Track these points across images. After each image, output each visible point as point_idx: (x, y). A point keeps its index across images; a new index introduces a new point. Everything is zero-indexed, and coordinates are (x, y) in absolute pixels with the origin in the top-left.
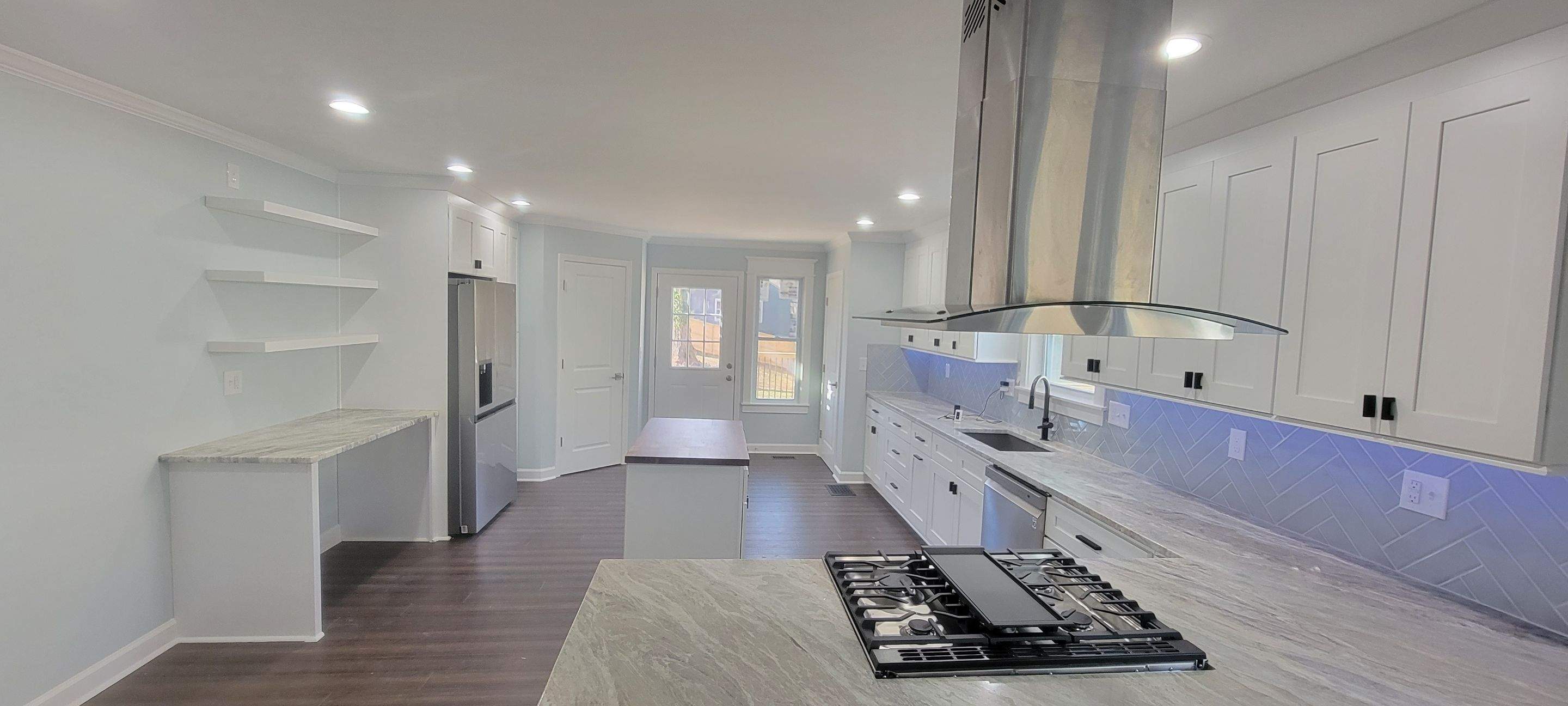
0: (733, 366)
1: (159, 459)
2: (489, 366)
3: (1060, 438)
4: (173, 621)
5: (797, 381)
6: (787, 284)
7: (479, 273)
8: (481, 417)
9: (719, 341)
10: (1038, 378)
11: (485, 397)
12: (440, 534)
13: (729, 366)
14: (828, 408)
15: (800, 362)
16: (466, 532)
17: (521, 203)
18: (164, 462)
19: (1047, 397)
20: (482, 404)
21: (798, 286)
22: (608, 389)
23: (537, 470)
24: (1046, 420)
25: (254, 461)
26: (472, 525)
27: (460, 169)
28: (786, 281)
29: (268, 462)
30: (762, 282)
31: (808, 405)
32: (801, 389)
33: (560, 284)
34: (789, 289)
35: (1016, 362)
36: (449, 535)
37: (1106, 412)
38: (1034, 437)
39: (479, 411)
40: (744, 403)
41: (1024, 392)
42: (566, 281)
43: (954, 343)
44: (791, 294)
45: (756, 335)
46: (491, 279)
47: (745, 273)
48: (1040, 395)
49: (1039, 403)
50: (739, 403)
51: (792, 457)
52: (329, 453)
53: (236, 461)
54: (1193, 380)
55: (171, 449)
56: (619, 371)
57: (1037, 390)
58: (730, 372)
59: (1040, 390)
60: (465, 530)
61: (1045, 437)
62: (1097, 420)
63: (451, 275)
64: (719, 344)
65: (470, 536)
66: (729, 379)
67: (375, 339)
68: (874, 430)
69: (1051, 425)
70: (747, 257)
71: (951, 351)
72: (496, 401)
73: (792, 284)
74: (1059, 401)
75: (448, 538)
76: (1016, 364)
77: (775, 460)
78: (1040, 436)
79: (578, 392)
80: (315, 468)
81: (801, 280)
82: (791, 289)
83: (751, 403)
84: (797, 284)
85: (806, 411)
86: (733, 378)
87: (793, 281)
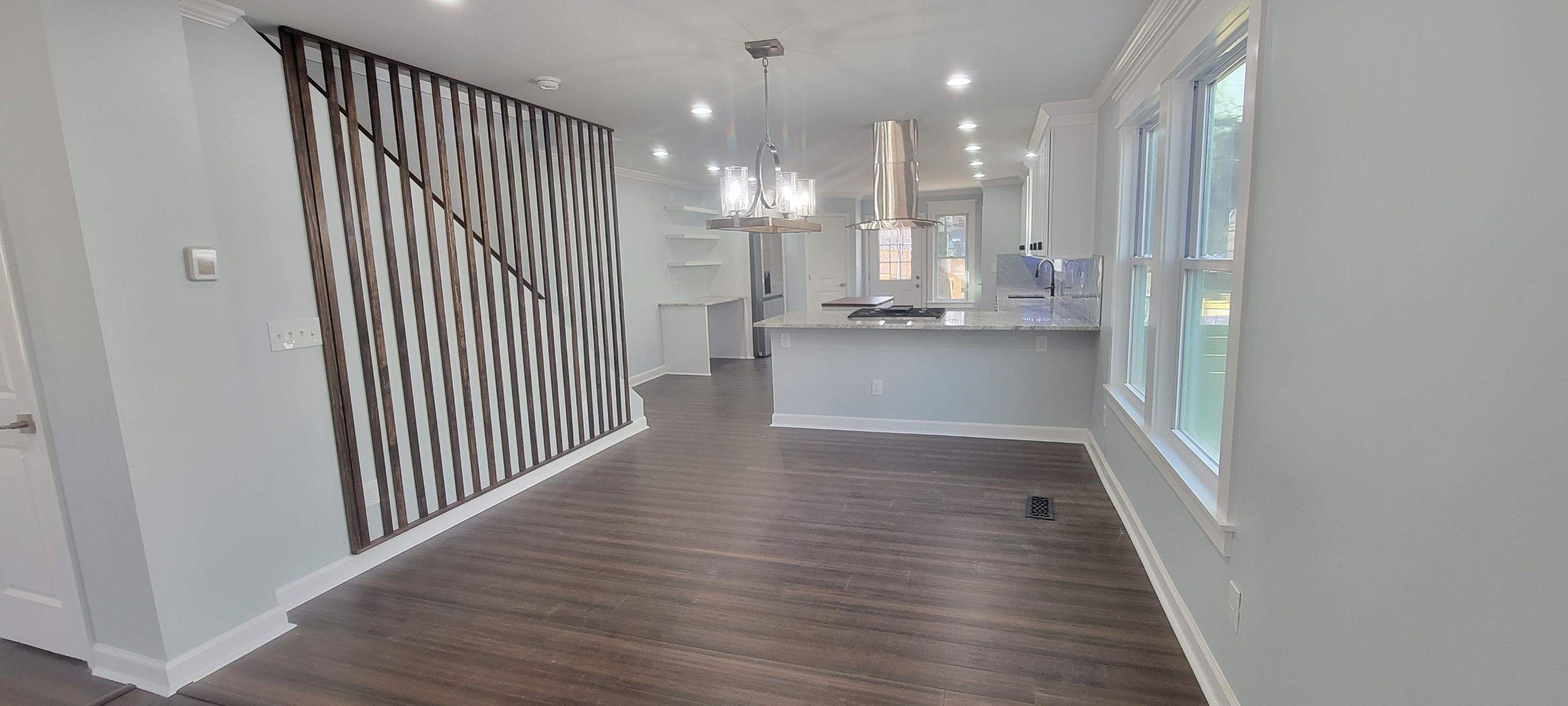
0: (920, 276)
1: (659, 305)
2: (769, 274)
5: (968, 284)
6: (957, 219)
8: (766, 299)
9: (910, 260)
11: (768, 290)
12: (751, 356)
13: (918, 278)
15: (968, 270)
19: (1052, 271)
20: (766, 293)
21: (965, 220)
22: (837, 293)
24: (1052, 284)
25: (686, 305)
26: (764, 353)
28: (956, 217)
29: (692, 306)
30: (939, 219)
31: (973, 302)
34: (958, 222)
36: (754, 356)
39: (765, 296)
40: (928, 302)
44: (960, 225)
47: (926, 213)
52: (710, 303)
53: (682, 305)
56: (844, 282)
58: (918, 282)
60: (761, 355)
64: (910, 263)
65: (763, 357)
67: (719, 263)
70: (927, 203)
72: (772, 294)
73: (960, 218)
74: (1057, 273)
75: (754, 358)
78: (1050, 294)
80: (706, 307)
81: (967, 215)
82: (961, 222)
83: (933, 302)
84: (964, 218)
85: (972, 306)
86: (920, 286)
87: (962, 216)
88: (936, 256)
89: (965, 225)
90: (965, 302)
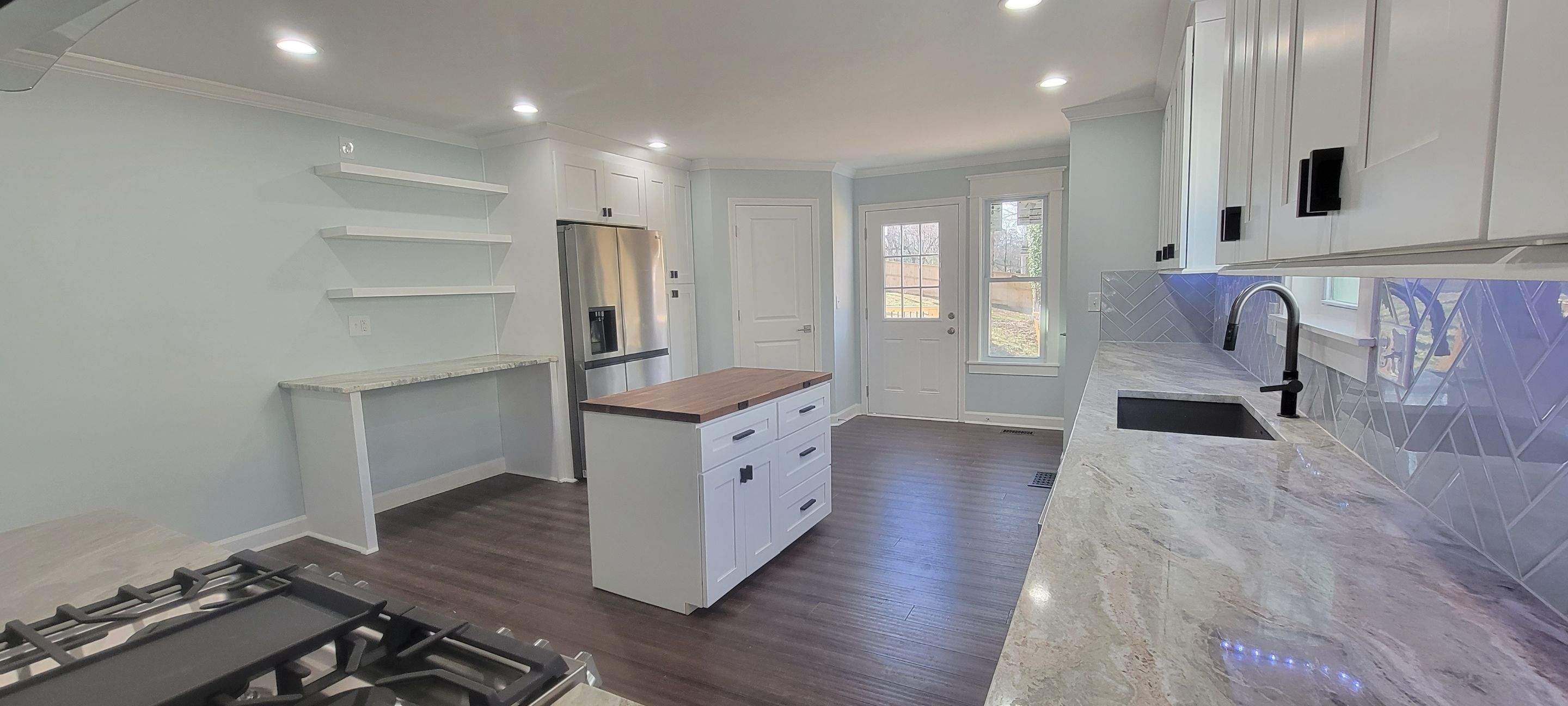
0: (956, 316)
1: (279, 386)
2: (610, 313)
3: (1325, 413)
4: (304, 517)
5: (1044, 332)
6: (1026, 206)
7: (610, 221)
8: (597, 364)
9: (938, 285)
12: (567, 476)
13: (951, 316)
15: (1046, 306)
17: (658, 144)
18: (285, 390)
19: (1292, 329)
20: (600, 351)
21: (1040, 206)
22: (796, 343)
24: (1291, 373)
27: (525, 109)
28: (1026, 202)
30: (993, 208)
31: (1058, 364)
32: (1047, 342)
33: (731, 231)
34: (1029, 212)
36: (575, 478)
39: (598, 357)
40: (971, 362)
42: (738, 227)
44: (1030, 218)
45: (987, 274)
46: (643, 229)
47: (967, 198)
50: (965, 361)
51: (1029, 432)
55: (292, 377)
56: (808, 323)
58: (952, 324)
61: (1288, 409)
63: (559, 223)
64: (938, 289)
65: (585, 480)
67: (511, 289)
69: (1303, 387)
70: (966, 177)
72: (623, 350)
73: (1031, 205)
75: (575, 480)
77: (1006, 434)
78: (1279, 407)
79: (759, 345)
80: (357, 398)
81: (1046, 197)
82: (1034, 212)
83: (980, 361)
84: (1040, 204)
85: (1055, 373)
86: (956, 331)
87: (1033, 201)
88: (985, 277)
89: (1042, 218)
90: (1042, 364)
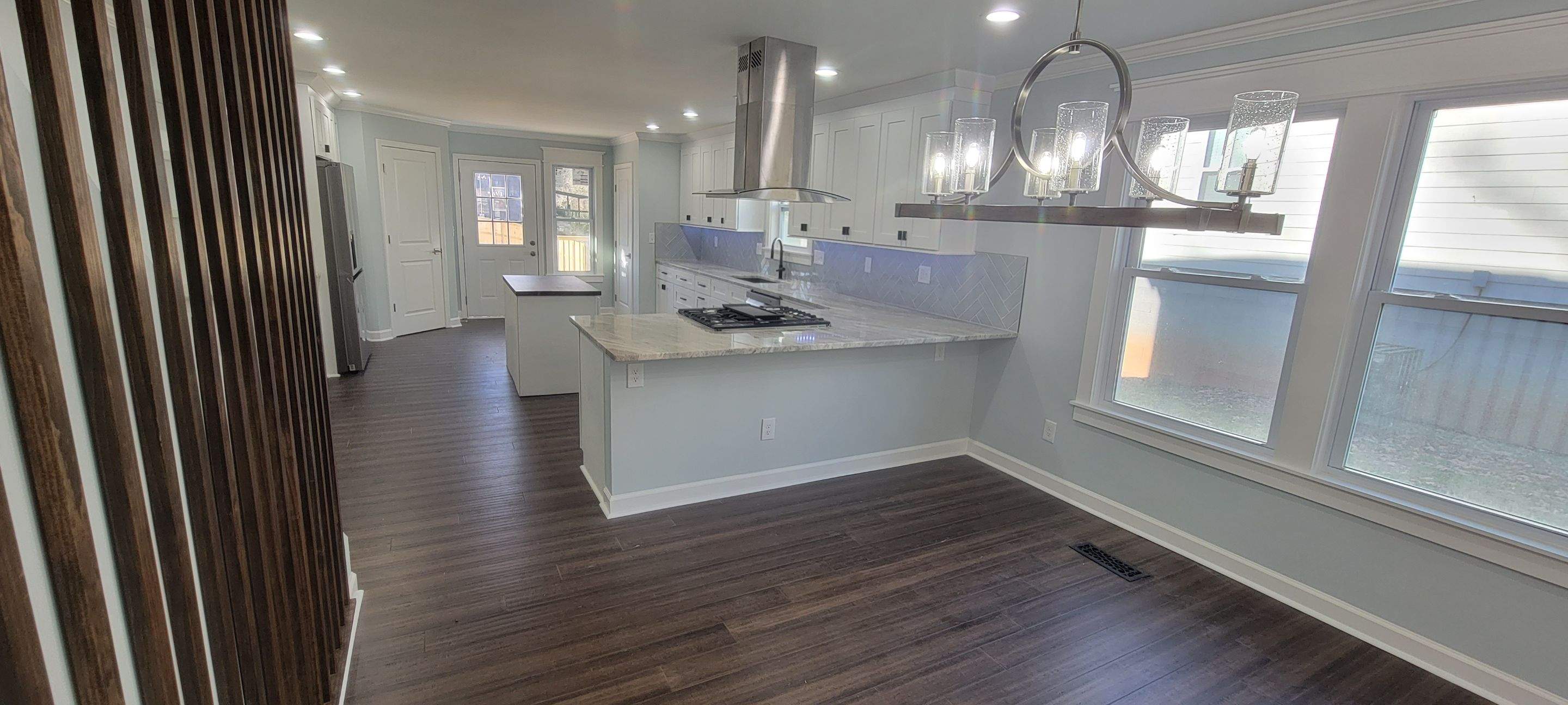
0: (536, 242)
3: (789, 277)
5: (593, 254)
6: (578, 173)
7: (328, 156)
8: (355, 278)
9: (521, 221)
10: (775, 239)
11: (355, 262)
13: (532, 243)
14: (623, 274)
15: (594, 238)
16: (354, 370)
17: (352, 93)
19: (782, 252)
21: (588, 174)
22: (429, 263)
23: (376, 332)
24: (781, 266)
26: (358, 363)
27: (335, 71)
28: (577, 170)
30: (558, 171)
31: (603, 275)
32: (596, 260)
33: (380, 168)
34: (580, 177)
35: (761, 230)
36: (339, 373)
37: (813, 257)
38: (775, 277)
39: (354, 272)
41: (768, 250)
42: (384, 164)
43: (722, 219)
47: (542, 162)
48: (777, 251)
49: (777, 257)
54: (846, 231)
56: (438, 247)
57: (775, 248)
58: (534, 248)
59: (777, 248)
60: (353, 368)
61: (780, 277)
62: (808, 262)
63: (317, 160)
64: (522, 224)
65: (356, 373)
66: (533, 254)
68: (664, 287)
69: (784, 269)
70: (541, 147)
71: (720, 225)
74: (789, 254)
76: (763, 233)
78: (778, 277)
79: (405, 264)
81: (591, 170)
82: (583, 178)
85: (601, 280)
86: (536, 253)
87: (583, 170)
88: (554, 217)
89: (588, 181)
90: (593, 275)
